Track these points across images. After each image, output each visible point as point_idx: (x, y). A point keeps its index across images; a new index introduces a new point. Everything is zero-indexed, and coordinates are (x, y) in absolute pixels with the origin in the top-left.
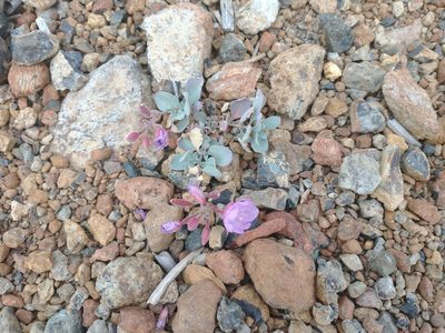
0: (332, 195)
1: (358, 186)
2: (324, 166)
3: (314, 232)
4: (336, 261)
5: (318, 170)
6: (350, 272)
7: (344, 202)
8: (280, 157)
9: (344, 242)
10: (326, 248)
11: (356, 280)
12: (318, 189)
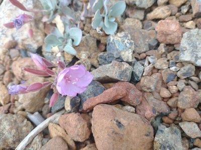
0: (173, 68)
1: (197, 58)
2: (168, 45)
3: (155, 101)
4: (175, 128)
5: (162, 49)
6: (189, 138)
7: (184, 74)
8: (126, 36)
9: (183, 111)
10: (167, 115)
11: (195, 147)
12: (160, 63)
